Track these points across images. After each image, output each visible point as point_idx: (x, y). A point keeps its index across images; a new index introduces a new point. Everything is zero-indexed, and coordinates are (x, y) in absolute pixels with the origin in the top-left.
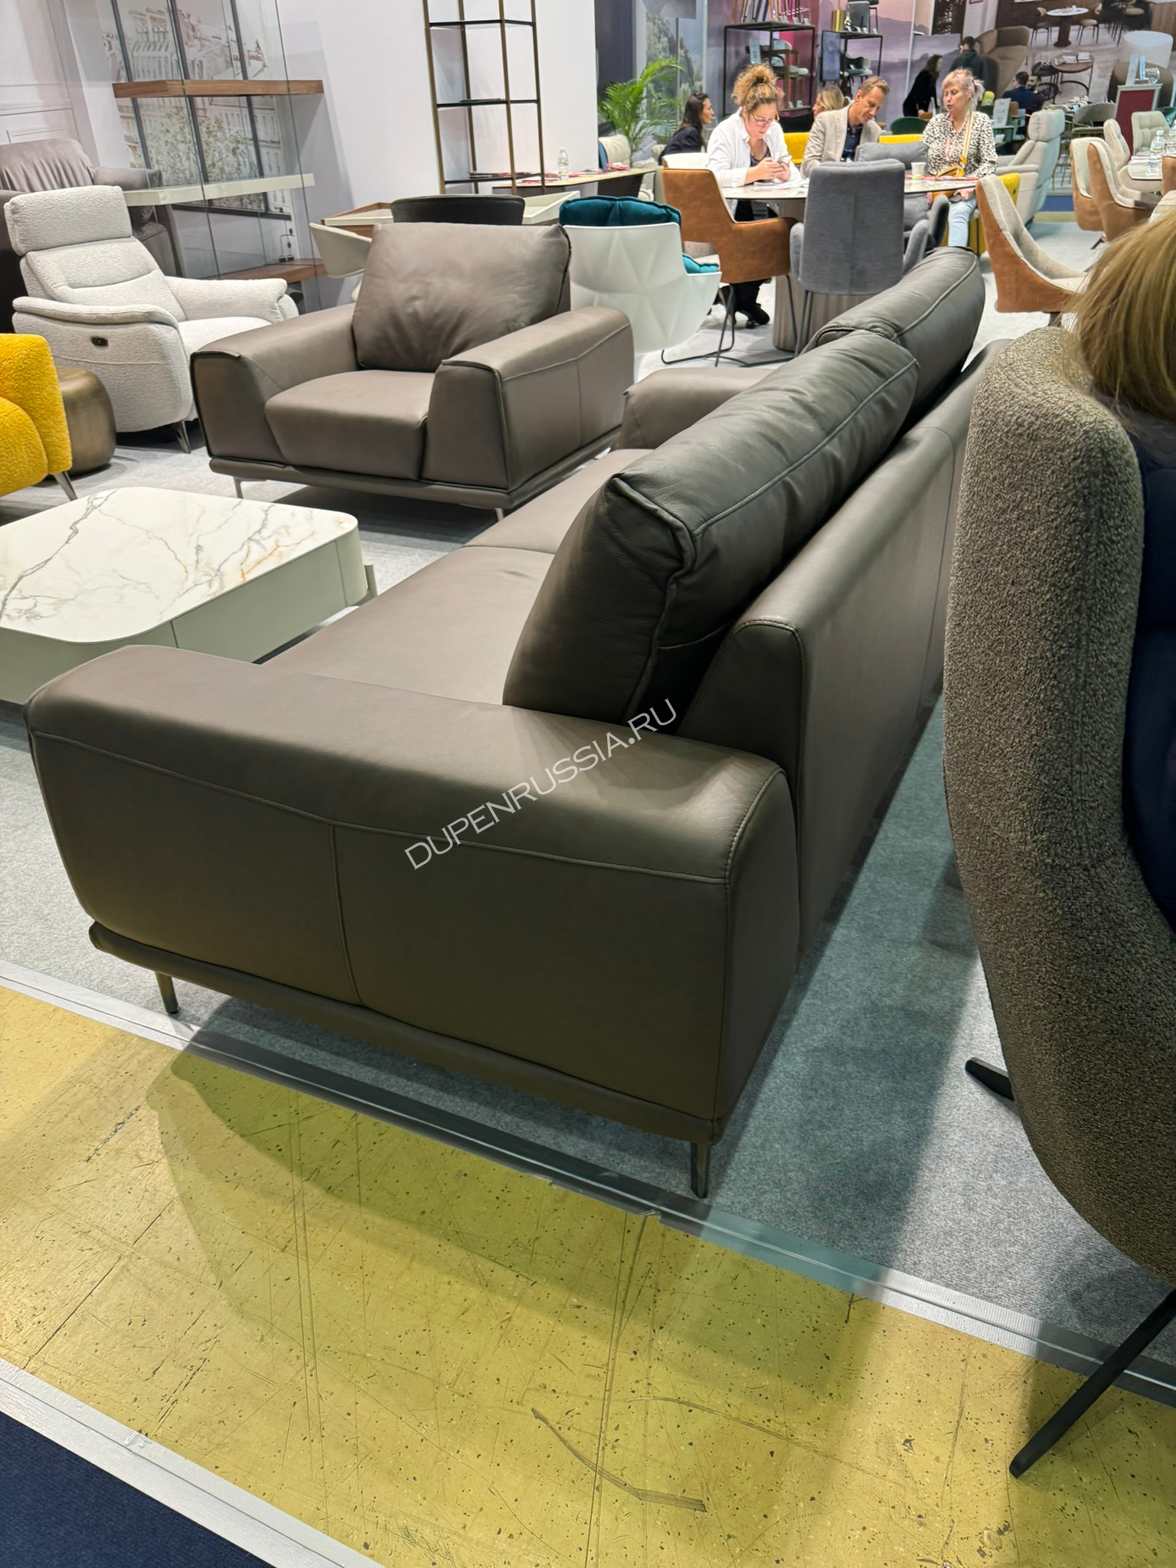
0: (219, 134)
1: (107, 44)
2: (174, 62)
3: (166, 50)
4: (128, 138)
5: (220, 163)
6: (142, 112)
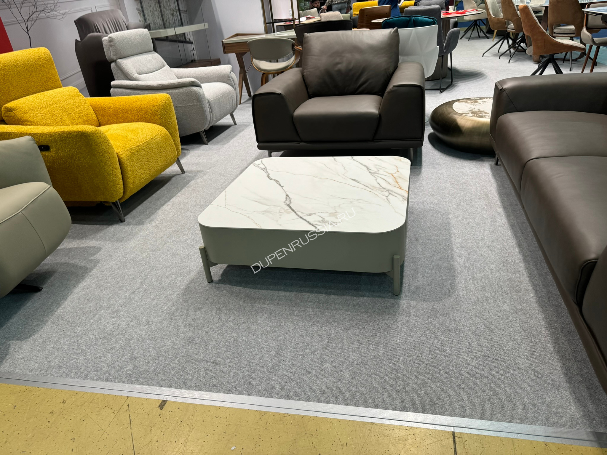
0: (167, 8)
5: (169, 20)
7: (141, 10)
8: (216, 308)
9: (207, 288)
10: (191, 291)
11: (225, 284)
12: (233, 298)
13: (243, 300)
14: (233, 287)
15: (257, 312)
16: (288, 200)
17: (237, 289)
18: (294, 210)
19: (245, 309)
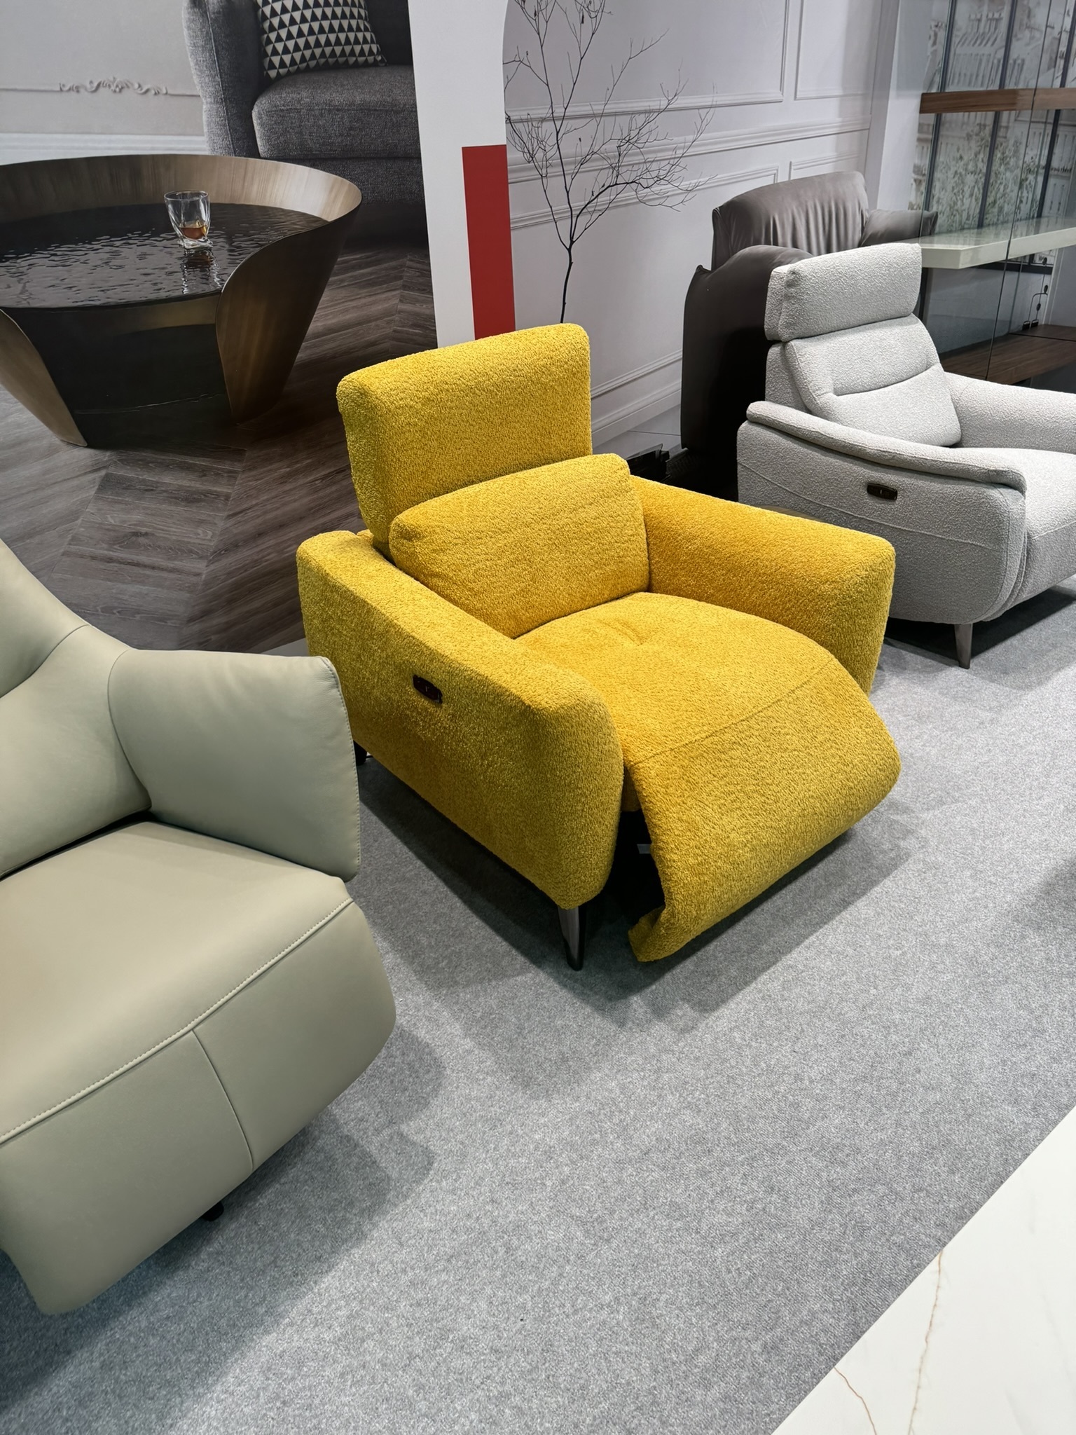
0: (1012, 161)
1: (933, 38)
2: (996, 61)
3: (993, 44)
4: (917, 170)
5: (1002, 201)
6: (943, 132)
7: (926, 172)
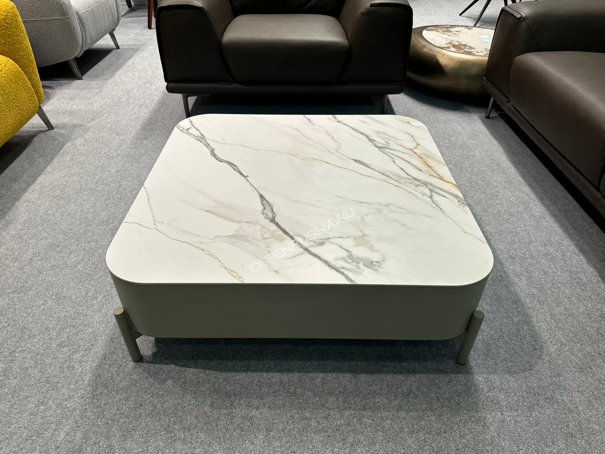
8: (162, 426)
9: (134, 377)
10: (106, 386)
11: (167, 364)
12: (189, 397)
13: (209, 402)
14: (183, 369)
15: (242, 430)
16: (268, 208)
17: (191, 373)
18: (287, 231)
19: (217, 425)
